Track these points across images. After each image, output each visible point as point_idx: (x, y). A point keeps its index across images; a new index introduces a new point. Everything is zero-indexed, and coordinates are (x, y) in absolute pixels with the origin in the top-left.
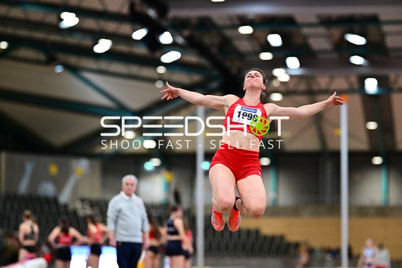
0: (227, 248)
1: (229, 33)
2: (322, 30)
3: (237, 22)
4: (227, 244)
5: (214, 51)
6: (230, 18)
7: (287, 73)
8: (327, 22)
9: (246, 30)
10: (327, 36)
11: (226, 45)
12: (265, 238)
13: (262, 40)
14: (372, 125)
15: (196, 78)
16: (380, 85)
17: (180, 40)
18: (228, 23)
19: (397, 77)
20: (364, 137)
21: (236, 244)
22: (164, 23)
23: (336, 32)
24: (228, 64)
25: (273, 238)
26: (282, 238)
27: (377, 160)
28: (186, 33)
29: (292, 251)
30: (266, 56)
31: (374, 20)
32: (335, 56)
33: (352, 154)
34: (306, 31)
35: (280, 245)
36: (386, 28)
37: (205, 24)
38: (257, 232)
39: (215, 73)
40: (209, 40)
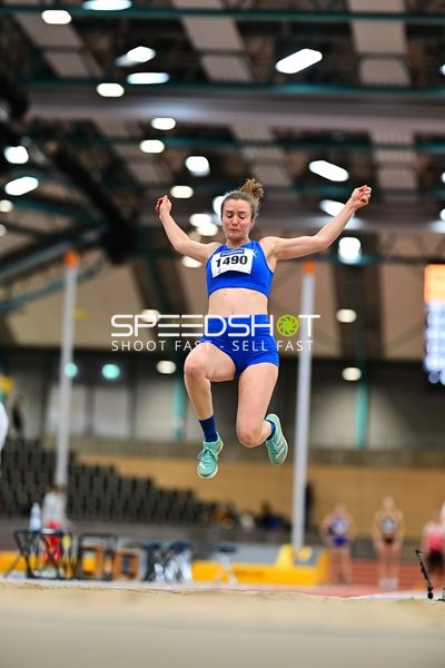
0: (98, 507)
1: (123, 150)
2: (276, 153)
3: (139, 133)
4: (98, 500)
5: (97, 177)
6: (128, 125)
7: (213, 222)
8: (285, 140)
9: (153, 147)
10: (284, 165)
11: (116, 169)
12: (162, 492)
13: (176, 165)
14: (347, 316)
15: (62, 222)
16: (364, 249)
17: (40, 158)
18: (123, 133)
19: (393, 237)
20: (332, 334)
21: (113, 501)
22: (17, 127)
23: (298, 157)
24: (117, 202)
25: (174, 495)
26: (190, 494)
27: (352, 374)
28: (52, 147)
29: (205, 516)
30: (182, 192)
31: (363, 140)
32: (293, 196)
33: (317, 362)
34: (250, 153)
35: (185, 505)
36: (381, 156)
37: (85, 133)
38: (149, 483)
39: (95, 214)
40: (89, 160)
